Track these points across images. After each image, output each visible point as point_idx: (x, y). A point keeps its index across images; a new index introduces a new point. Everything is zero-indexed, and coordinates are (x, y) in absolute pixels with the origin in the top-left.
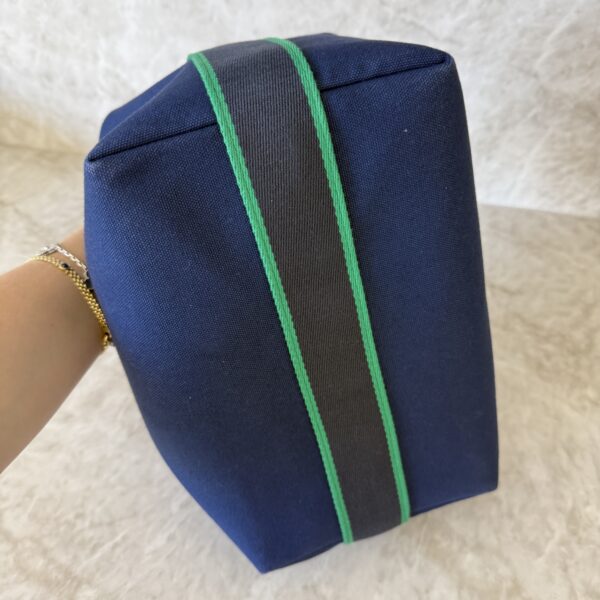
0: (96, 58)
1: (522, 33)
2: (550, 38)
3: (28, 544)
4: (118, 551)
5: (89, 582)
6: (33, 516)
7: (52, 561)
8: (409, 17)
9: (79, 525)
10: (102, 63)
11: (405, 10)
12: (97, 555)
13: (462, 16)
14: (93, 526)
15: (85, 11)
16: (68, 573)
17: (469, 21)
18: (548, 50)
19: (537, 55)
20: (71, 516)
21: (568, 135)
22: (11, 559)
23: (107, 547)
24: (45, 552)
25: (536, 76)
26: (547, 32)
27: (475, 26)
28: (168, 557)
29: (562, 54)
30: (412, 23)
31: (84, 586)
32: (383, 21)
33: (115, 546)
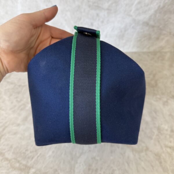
1: (126, 5)
2: (134, 6)
3: (13, 160)
5: (32, 167)
6: (13, 153)
7: (21, 164)
8: (96, 5)
9: (27, 153)
11: (95, 3)
12: (34, 160)
13: (110, 3)
14: (31, 152)
16: (26, 166)
18: (134, 9)
19: (131, 11)
20: (24, 151)
22: (9, 165)
23: (36, 157)
24: (19, 162)
25: (131, 16)
26: (133, 4)
27: (114, 5)
28: (53, 157)
29: (137, 9)
32: (89, 6)
33: (38, 157)
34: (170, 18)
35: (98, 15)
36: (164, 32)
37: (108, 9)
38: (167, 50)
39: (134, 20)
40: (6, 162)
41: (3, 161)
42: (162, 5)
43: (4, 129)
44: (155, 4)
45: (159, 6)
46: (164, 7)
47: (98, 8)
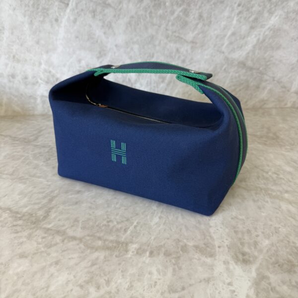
0: (40, 64)
1: (217, 37)
2: (226, 38)
3: (88, 238)
4: (138, 228)
5: (132, 242)
6: (84, 228)
7: (105, 240)
8: (177, 34)
9: (111, 224)
10: (43, 66)
11: (175, 32)
12: (129, 232)
13: (196, 32)
14: (118, 223)
15: (38, 42)
16: (118, 242)
17: (198, 34)
18: (226, 43)
19: (223, 45)
20: (105, 222)
21: (237, 75)
22: (82, 246)
23: (131, 228)
24: (100, 238)
25: (223, 53)
26: (225, 36)
27: (200, 36)
28: (164, 224)
29: (231, 43)
30: (178, 37)
31: (130, 245)
32: (167, 37)
33: (135, 227)
34: (273, 57)
35: (178, 50)
36: (266, 77)
37: (192, 42)
38: (271, 105)
39: (227, 59)
40: (75, 242)
41: (66, 241)
42: (261, 38)
43: (51, 200)
44: (253, 36)
45: (258, 39)
46: (264, 40)
47: (179, 39)
